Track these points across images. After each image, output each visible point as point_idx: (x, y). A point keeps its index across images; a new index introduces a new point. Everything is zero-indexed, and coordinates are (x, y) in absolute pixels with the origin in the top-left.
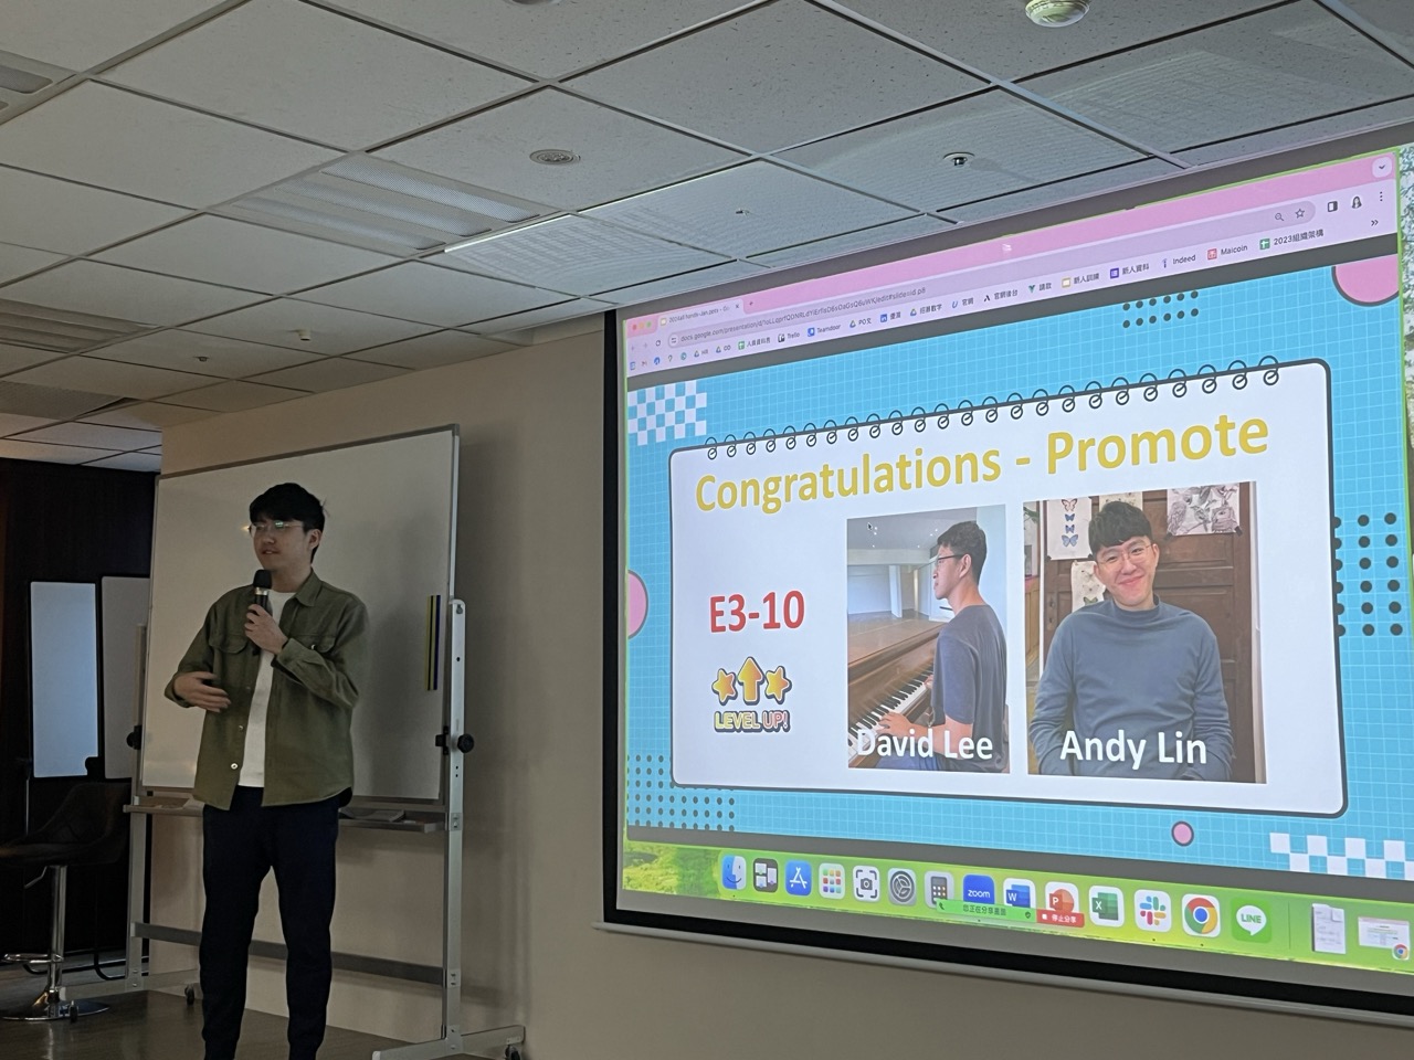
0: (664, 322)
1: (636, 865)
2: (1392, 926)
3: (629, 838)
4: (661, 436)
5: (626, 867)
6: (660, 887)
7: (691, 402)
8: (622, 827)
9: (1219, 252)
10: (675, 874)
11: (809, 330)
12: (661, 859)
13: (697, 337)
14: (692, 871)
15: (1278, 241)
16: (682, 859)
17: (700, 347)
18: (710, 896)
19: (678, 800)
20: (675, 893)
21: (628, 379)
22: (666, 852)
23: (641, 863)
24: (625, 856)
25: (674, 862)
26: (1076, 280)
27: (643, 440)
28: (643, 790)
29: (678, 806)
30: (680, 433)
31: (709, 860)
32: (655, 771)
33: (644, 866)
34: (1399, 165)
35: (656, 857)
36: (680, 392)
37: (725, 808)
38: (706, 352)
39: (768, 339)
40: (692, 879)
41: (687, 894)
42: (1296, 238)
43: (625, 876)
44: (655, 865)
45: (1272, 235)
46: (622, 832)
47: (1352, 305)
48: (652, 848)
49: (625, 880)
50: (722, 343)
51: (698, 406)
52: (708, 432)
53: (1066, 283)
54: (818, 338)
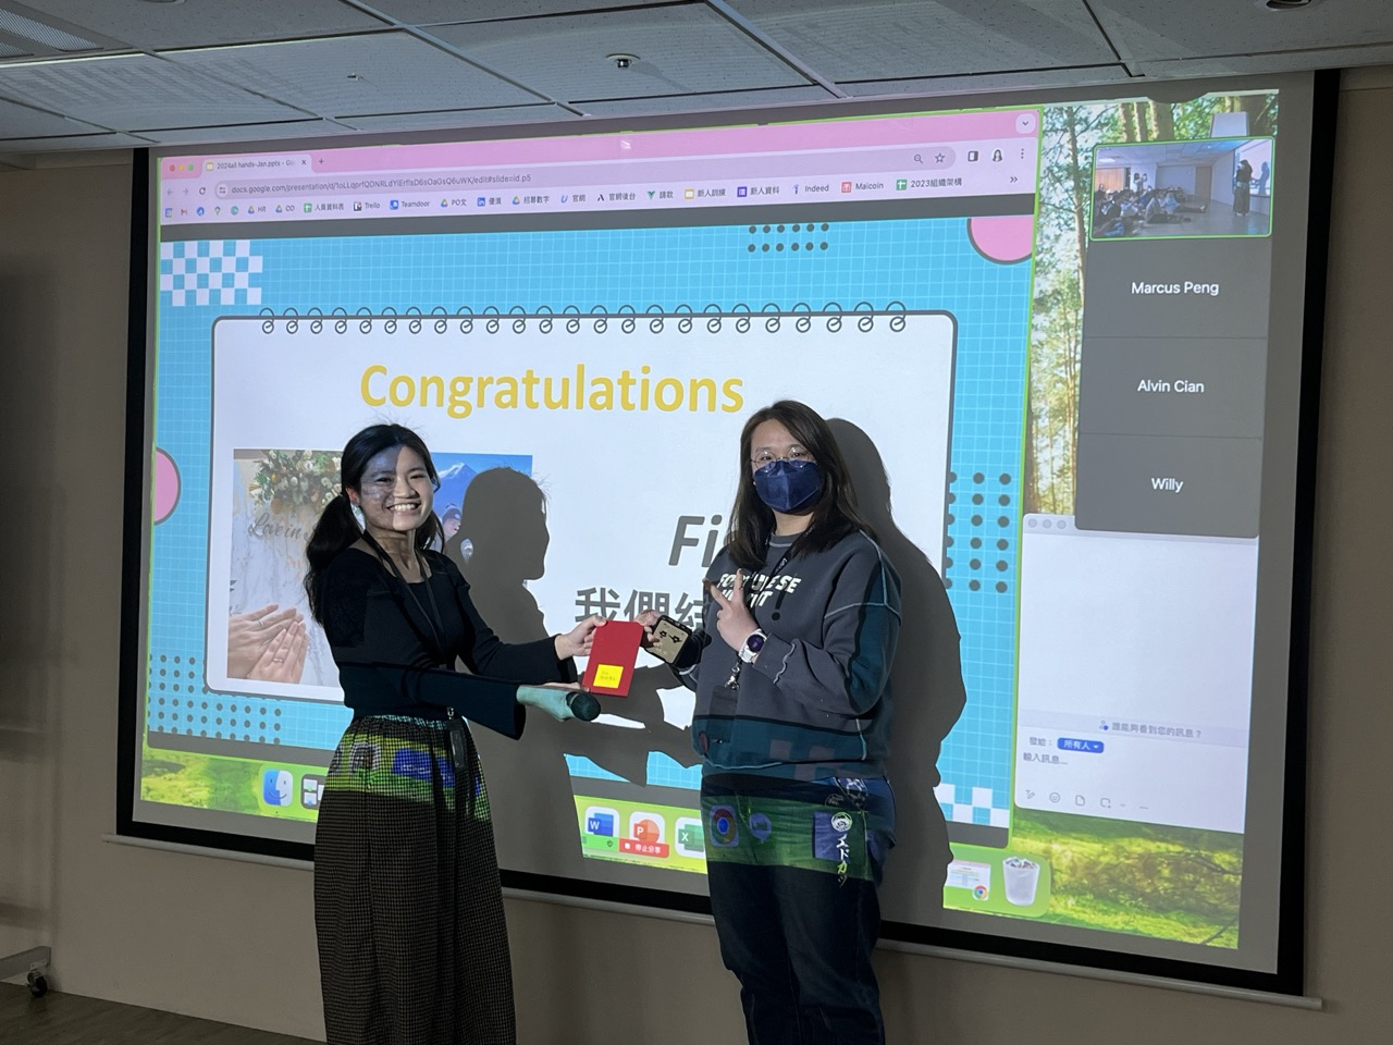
0: (210, 167)
1: (159, 775)
2: (975, 869)
3: (151, 745)
4: (203, 298)
5: (146, 776)
6: (187, 799)
7: (242, 265)
8: (142, 731)
9: (854, 187)
10: (206, 786)
11: (392, 203)
12: (189, 770)
13: (252, 190)
14: (226, 785)
15: (916, 184)
16: (215, 770)
17: (256, 202)
18: (247, 812)
19: (212, 708)
20: (205, 807)
21: (162, 227)
22: (197, 762)
23: (164, 773)
24: (145, 765)
25: (206, 773)
26: (700, 193)
27: (179, 300)
28: (169, 694)
29: (212, 713)
30: (228, 298)
31: (247, 773)
32: (185, 673)
33: (168, 776)
34: (1042, 125)
35: (184, 767)
36: (229, 252)
37: (270, 718)
38: (264, 209)
39: (341, 205)
40: (226, 793)
41: (220, 809)
42: (933, 183)
43: (143, 785)
44: (180, 775)
45: (911, 176)
46: (142, 738)
47: (985, 260)
48: (178, 757)
49: (143, 790)
50: (284, 202)
51: (250, 270)
52: (263, 301)
53: (689, 194)
54: (403, 213)
